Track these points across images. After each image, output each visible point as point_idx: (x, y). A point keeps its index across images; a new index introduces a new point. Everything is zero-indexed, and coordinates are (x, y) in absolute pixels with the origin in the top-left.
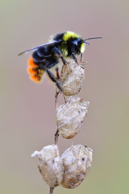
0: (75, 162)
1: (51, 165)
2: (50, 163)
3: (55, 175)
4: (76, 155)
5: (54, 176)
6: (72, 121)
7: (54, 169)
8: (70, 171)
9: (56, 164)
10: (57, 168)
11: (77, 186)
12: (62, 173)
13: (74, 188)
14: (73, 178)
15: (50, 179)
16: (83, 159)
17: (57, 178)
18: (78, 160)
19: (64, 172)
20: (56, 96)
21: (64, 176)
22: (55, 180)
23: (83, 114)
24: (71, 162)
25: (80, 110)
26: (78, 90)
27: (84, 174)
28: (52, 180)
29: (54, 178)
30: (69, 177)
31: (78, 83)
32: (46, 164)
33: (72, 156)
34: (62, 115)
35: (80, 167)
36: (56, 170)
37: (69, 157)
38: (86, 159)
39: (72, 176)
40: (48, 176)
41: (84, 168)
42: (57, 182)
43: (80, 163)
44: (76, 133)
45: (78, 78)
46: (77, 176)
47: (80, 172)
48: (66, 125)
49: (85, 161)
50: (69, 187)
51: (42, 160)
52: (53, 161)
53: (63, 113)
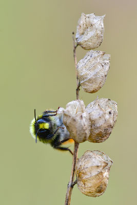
0: (103, 116)
1: (79, 121)
2: (78, 118)
3: (84, 130)
4: (103, 109)
5: (82, 132)
6: (96, 75)
7: (83, 124)
8: (98, 125)
9: (84, 119)
11: (105, 140)
12: (90, 128)
13: (102, 142)
14: (101, 132)
15: (79, 134)
16: (110, 113)
17: (86, 134)
18: (105, 114)
19: (92, 127)
20: (74, 51)
21: (91, 131)
22: (84, 135)
23: (107, 68)
24: (98, 117)
25: (103, 64)
26: (99, 44)
27: (112, 127)
28: (81, 136)
29: (83, 134)
30: (97, 132)
31: (98, 37)
32: (74, 120)
33: (99, 111)
34: (84, 70)
35: (108, 121)
36: (85, 125)
37: (95, 111)
38: (112, 112)
39: (101, 130)
40: (77, 132)
41: (112, 122)
42: (85, 137)
43: (107, 116)
44: (100, 87)
45: (98, 32)
46: (105, 130)
47: (108, 126)
48: (90, 80)
49: (112, 115)
50: (97, 142)
51: (70, 117)
52: (82, 116)
53: (85, 67)
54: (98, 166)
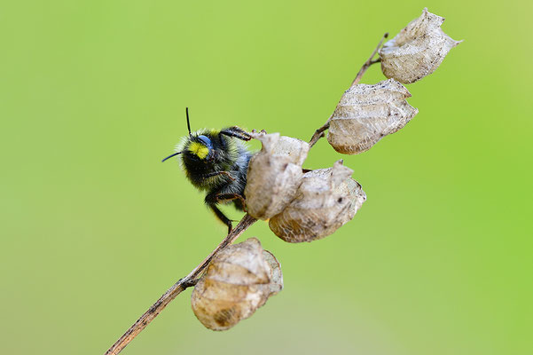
0: (324, 195)
1: (276, 170)
2: (277, 165)
3: (273, 193)
4: (333, 185)
5: (267, 194)
6: (365, 120)
7: (277, 180)
8: (303, 205)
9: (286, 174)
10: (283, 184)
11: (298, 241)
12: (286, 200)
13: (290, 241)
14: (300, 221)
15: (259, 195)
16: (340, 200)
17: (271, 201)
18: (330, 194)
19: (291, 202)
20: (365, 66)
21: (286, 208)
22: (265, 202)
23: (394, 123)
24: (315, 191)
25: (392, 112)
26: (413, 78)
27: (326, 227)
28: (259, 201)
29: (266, 198)
30: (293, 215)
31: (421, 64)
32: (268, 163)
33: (325, 183)
34: (353, 101)
35: (327, 209)
36: (280, 185)
37: (317, 180)
38: (345, 203)
39: (302, 217)
40: (258, 188)
41: (331, 216)
42: (266, 208)
43: (330, 201)
44: (358, 149)
45: (427, 56)
46: (309, 223)
47: (320, 220)
48: (350, 122)
49: (342, 206)
50: (281, 236)
51: (266, 152)
52: (286, 166)
53: (359, 97)
54: (249, 272)
